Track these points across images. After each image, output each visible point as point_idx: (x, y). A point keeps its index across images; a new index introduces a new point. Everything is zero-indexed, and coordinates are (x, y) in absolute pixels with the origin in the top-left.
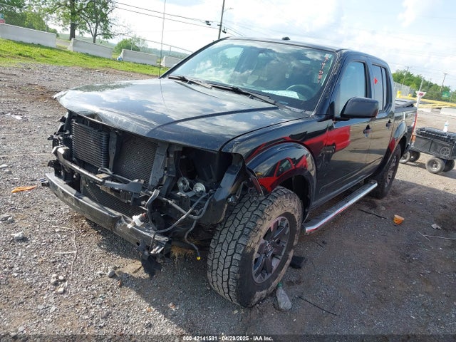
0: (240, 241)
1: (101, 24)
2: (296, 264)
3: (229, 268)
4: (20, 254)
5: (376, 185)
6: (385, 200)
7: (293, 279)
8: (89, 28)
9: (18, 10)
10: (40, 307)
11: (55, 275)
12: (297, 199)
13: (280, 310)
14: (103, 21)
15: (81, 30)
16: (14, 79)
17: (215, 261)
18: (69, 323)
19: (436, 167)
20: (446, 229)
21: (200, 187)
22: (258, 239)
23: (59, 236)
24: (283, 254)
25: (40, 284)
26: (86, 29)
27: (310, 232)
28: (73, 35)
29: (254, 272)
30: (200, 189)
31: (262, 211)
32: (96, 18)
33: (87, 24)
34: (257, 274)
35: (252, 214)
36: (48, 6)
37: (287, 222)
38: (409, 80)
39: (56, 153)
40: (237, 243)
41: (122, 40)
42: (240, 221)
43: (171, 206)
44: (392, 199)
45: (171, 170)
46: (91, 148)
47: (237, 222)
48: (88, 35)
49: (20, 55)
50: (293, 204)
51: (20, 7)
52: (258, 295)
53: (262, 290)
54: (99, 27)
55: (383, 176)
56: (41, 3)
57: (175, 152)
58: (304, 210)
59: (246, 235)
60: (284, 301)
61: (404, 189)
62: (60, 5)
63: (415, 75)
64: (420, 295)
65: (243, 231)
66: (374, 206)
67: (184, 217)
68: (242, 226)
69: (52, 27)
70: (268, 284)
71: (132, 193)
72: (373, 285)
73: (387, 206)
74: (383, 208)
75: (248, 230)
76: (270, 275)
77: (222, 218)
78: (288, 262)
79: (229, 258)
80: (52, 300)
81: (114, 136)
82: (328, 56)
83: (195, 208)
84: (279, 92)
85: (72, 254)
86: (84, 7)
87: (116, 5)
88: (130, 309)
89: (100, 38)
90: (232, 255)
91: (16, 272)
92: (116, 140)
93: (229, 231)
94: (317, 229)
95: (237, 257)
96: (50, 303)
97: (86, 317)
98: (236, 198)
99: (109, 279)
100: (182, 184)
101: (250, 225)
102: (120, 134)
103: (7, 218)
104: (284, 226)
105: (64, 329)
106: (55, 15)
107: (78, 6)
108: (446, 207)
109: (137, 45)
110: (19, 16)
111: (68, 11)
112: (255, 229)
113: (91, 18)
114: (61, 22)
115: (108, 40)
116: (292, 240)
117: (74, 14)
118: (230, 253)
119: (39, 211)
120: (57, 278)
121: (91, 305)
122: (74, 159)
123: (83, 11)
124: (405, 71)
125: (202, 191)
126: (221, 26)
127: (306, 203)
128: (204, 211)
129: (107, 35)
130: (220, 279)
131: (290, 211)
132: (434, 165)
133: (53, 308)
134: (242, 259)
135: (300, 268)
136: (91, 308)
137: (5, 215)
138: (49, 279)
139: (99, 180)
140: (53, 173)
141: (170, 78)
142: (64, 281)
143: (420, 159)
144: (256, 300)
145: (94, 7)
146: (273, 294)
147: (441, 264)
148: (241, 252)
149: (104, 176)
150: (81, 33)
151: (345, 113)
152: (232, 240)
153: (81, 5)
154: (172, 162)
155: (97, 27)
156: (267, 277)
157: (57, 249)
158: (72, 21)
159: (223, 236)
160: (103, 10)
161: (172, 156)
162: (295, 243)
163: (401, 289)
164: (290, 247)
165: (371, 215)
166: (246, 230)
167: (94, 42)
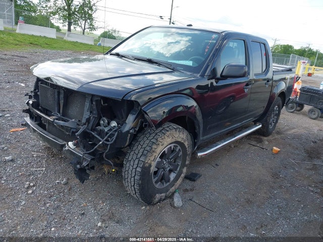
0: (141, 159)
1: (89, 21)
2: (191, 177)
3: (134, 177)
4: (8, 170)
5: (261, 126)
6: (270, 138)
7: (189, 188)
8: (80, 25)
9: (33, 14)
10: (15, 202)
11: (28, 183)
12: (186, 133)
13: (174, 207)
14: (89, 19)
15: (75, 26)
16: (25, 60)
17: (126, 173)
18: (32, 211)
19: (314, 114)
20: (311, 157)
21: (114, 124)
22: (154, 158)
23: (36, 159)
24: (178, 169)
25: (18, 188)
26: (78, 25)
27: (201, 156)
28: (69, 30)
29: (154, 180)
30: (114, 125)
31: (157, 140)
32: (85, 17)
33: (79, 22)
34: (156, 182)
35: (150, 141)
36: (52, 10)
37: (179, 147)
38: (311, 53)
39: (28, 103)
40: (139, 160)
41: (103, 32)
42: (142, 146)
43: (93, 136)
44: (276, 136)
45: (94, 112)
46: (49, 100)
47: (140, 146)
48: (79, 29)
49: (31, 43)
50: (182, 136)
51: (35, 12)
52: (158, 196)
53: (161, 193)
54: (87, 23)
55: (267, 120)
56: (48, 8)
57: (96, 100)
58: (194, 140)
59: (145, 155)
60: (177, 201)
61: (287, 130)
62: (61, 9)
63: (315, 50)
64: (278, 200)
65: (143, 153)
66: (261, 141)
67: (101, 142)
68: (143, 149)
69: (56, 24)
70: (167, 190)
71: (71, 128)
72: (245, 193)
73: (269, 141)
74: (267, 143)
75: (146, 152)
76: (168, 183)
77: (127, 144)
78: (183, 175)
79: (134, 170)
80: (23, 198)
81: (62, 92)
82: (214, 36)
83: (109, 137)
84: (180, 61)
85: (42, 170)
86: (77, 10)
87: (98, 7)
88: (73, 204)
89: (87, 30)
90: (136, 168)
91: (4, 180)
92: (63, 94)
93: (135, 153)
94: (206, 154)
95: (139, 169)
96: (22, 199)
97: (43, 208)
98: (135, 130)
99: (63, 186)
100: (102, 122)
101: (148, 148)
102: (65, 90)
103: (4, 148)
104: (177, 150)
105: (28, 215)
106: (57, 16)
107: (73, 10)
108: (316, 142)
109: (114, 34)
110: (34, 18)
111: (66, 13)
112: (151, 151)
113: (81, 17)
114: (62, 21)
115: (93, 32)
116: (184, 160)
117: (70, 15)
118: (135, 167)
119: (25, 143)
120: (29, 184)
121: (48, 201)
122: (40, 108)
123: (76, 13)
124: (307, 47)
125: (115, 126)
126: (170, 19)
127: (194, 135)
128: (114, 139)
129: (92, 28)
130: (130, 184)
131: (180, 140)
132: (313, 113)
133: (23, 203)
134: (142, 171)
135: (194, 181)
136: (48, 203)
137: (3, 146)
138: (24, 185)
139: (51, 120)
140: (29, 118)
141: (111, 54)
142: (34, 186)
143: (304, 109)
144: (157, 200)
145: (83, 9)
146: (171, 197)
147: (300, 180)
148: (141, 166)
149: (54, 117)
150: (75, 28)
151: (223, 74)
152: (136, 158)
153: (75, 8)
154: (95, 107)
155: (85, 23)
156: (166, 185)
157: (32, 167)
158: (69, 20)
159: (131, 156)
160: (90, 12)
161: (94, 103)
162: (187, 162)
163: (264, 195)
164: (183, 165)
165: (256, 147)
166: (145, 152)
167: (83, 34)
